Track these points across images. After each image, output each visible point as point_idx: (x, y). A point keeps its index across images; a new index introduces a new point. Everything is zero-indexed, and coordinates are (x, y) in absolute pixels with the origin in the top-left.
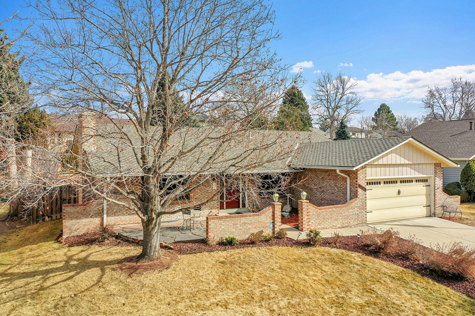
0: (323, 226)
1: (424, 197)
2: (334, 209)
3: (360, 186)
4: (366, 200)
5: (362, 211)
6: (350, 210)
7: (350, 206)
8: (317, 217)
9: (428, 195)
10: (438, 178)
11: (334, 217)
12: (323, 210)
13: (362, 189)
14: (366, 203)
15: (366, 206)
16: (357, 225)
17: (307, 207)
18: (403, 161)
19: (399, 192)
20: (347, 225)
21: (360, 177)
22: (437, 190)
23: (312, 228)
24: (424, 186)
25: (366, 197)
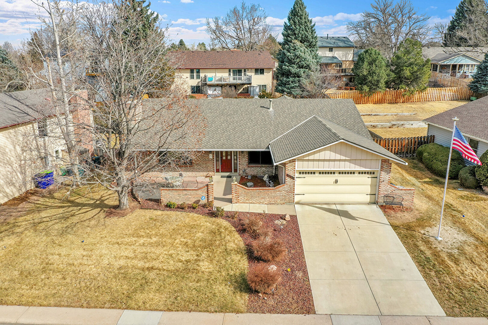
0: (251, 202)
1: (369, 187)
3: (288, 175)
4: (294, 186)
5: (290, 194)
6: (277, 193)
7: (278, 190)
8: (245, 195)
9: (373, 186)
10: (384, 172)
11: (261, 196)
12: (251, 191)
13: (290, 178)
14: (294, 188)
15: (294, 190)
16: (284, 203)
17: (236, 188)
18: (338, 157)
19: (336, 181)
20: (274, 202)
22: (381, 182)
23: (241, 202)
24: (369, 178)
25: (294, 184)
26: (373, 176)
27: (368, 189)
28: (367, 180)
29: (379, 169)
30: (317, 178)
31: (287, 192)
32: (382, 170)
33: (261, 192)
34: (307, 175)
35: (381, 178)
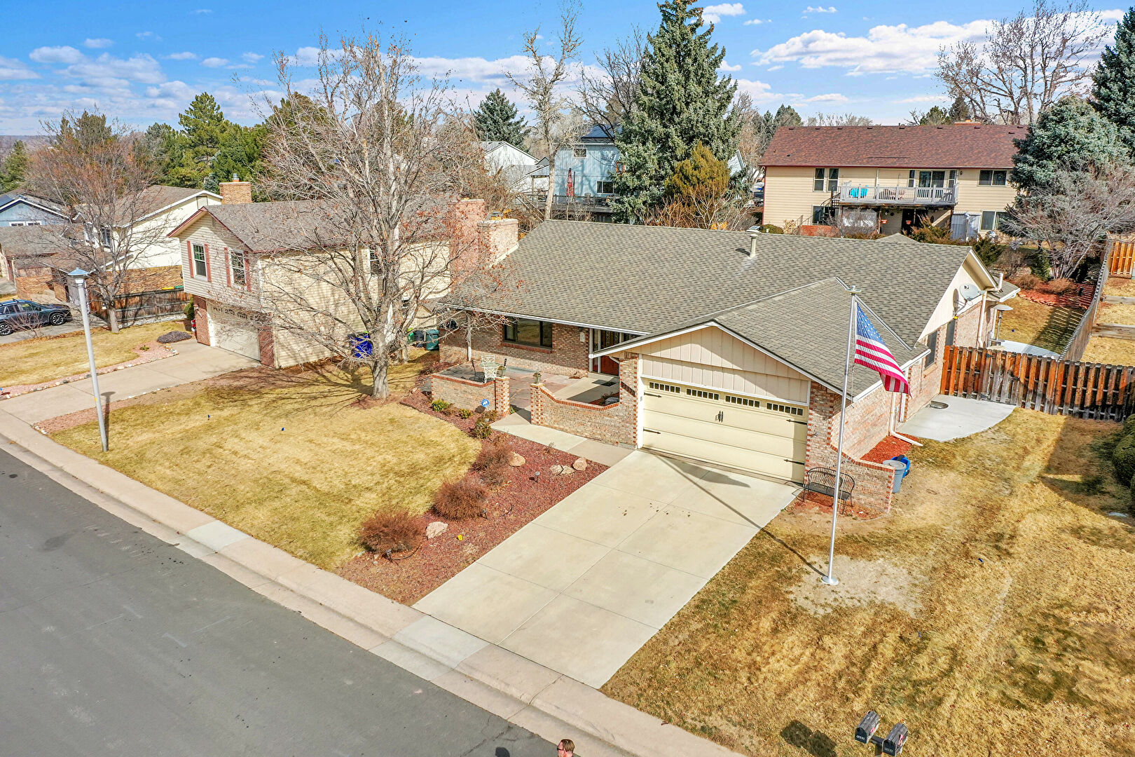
1: (790, 443)
3: (624, 386)
4: (635, 411)
5: (628, 425)
6: (605, 418)
7: (606, 412)
8: (553, 412)
9: (801, 442)
13: (628, 391)
14: (635, 415)
15: (636, 419)
16: (617, 443)
19: (720, 417)
20: (599, 437)
21: (625, 371)
22: (811, 436)
23: (546, 424)
24: (790, 421)
25: (635, 406)
26: (800, 418)
27: (789, 449)
28: (784, 424)
29: (807, 405)
30: (681, 402)
31: (623, 421)
32: (812, 406)
33: (578, 410)
34: (665, 391)
35: (810, 425)
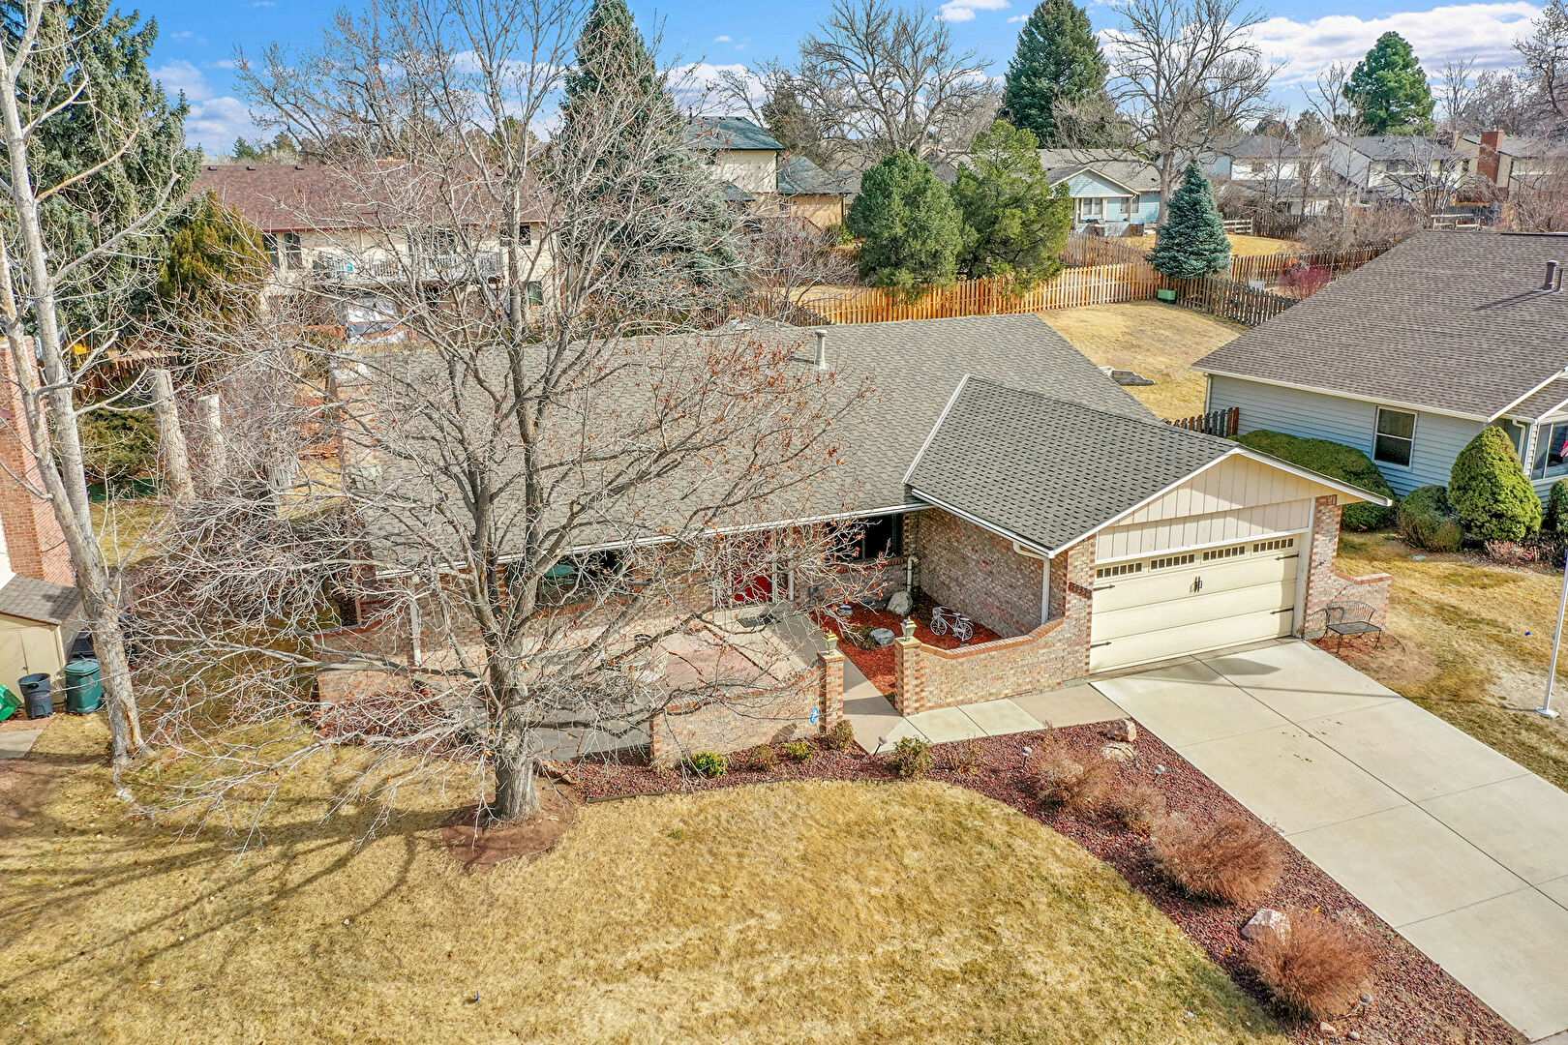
0: (961, 698)
1: (1279, 587)
2: (993, 653)
3: (1073, 588)
4: (1089, 621)
5: (1077, 648)
6: (1041, 651)
7: (1041, 641)
8: (944, 678)
9: (1290, 582)
10: (1323, 535)
11: (992, 673)
12: (961, 660)
13: (1080, 594)
14: (1089, 628)
15: (1089, 635)
16: (1059, 684)
17: (915, 658)
18: (1213, 504)
19: (1197, 585)
20: (1030, 687)
21: (1076, 564)
22: (1315, 568)
23: (930, 704)
24: (1278, 559)
25: (1090, 613)
26: (1290, 551)
27: (1275, 596)
28: (1272, 566)
29: (1309, 530)
30: (1145, 583)
31: (1069, 645)
32: (1317, 529)
33: (993, 658)
34: (1120, 576)
35: (1316, 554)
